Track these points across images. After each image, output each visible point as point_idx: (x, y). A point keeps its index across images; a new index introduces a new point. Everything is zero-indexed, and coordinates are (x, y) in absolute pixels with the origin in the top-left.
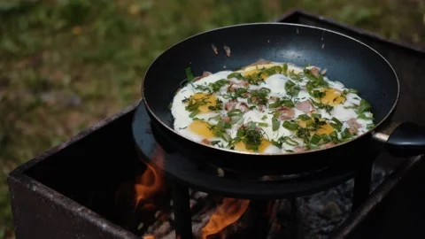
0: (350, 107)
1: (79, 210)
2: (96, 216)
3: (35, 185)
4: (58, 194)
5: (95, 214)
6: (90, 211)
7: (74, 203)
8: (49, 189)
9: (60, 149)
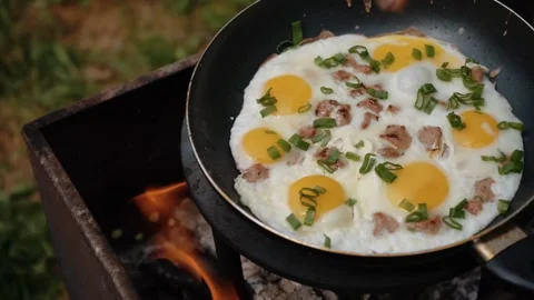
0: (494, 159)
1: (79, 213)
2: (95, 230)
3: (46, 155)
4: (67, 180)
5: (95, 226)
6: (91, 220)
7: (79, 199)
8: (60, 167)
9: (103, 99)
